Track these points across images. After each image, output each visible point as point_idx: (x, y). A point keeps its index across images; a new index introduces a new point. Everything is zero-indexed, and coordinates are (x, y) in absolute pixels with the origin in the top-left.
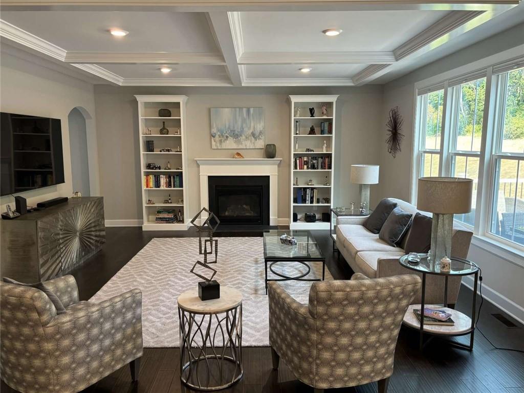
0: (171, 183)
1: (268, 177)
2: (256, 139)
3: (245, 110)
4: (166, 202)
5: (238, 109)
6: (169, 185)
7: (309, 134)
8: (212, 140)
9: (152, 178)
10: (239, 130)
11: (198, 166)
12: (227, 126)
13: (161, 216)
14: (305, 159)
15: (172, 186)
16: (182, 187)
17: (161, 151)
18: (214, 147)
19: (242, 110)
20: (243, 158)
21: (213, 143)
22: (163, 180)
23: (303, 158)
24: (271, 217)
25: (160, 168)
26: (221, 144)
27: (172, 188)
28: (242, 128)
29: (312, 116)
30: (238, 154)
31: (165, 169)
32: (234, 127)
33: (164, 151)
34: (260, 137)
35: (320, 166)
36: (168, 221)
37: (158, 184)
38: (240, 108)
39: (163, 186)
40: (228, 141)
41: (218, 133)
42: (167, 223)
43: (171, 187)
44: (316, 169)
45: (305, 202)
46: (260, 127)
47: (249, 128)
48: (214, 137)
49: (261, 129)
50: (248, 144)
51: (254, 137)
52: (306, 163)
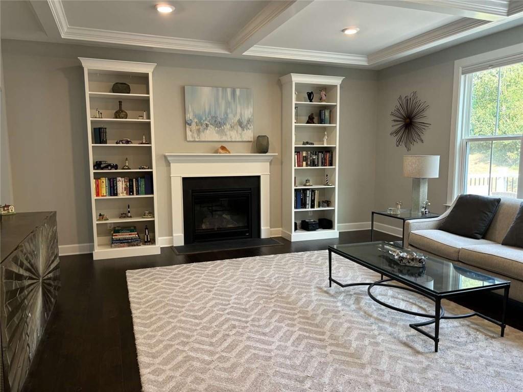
0: (133, 189)
1: (259, 177)
2: (243, 128)
3: (229, 91)
4: (123, 215)
5: (220, 89)
6: (130, 191)
7: (307, 123)
8: (187, 129)
9: (104, 182)
10: (223, 117)
11: (168, 164)
12: (207, 110)
13: (120, 236)
14: (304, 154)
15: (135, 192)
16: (152, 193)
17: (117, 143)
18: (189, 138)
19: (226, 90)
20: (229, 153)
21: (189, 133)
22: (121, 185)
23: (301, 152)
24: (262, 228)
25: (116, 167)
26: (198, 135)
27: (135, 196)
28: (226, 113)
29: (311, 101)
30: (223, 148)
31: (123, 169)
32: (215, 113)
33: (123, 143)
34: (249, 126)
35: (320, 163)
36: (130, 243)
37: (113, 191)
38: (223, 88)
39: (122, 193)
40: (208, 131)
41: (196, 120)
42: (129, 246)
43: (133, 194)
44: (316, 166)
45: (305, 207)
46: (248, 113)
47: (235, 116)
48: (190, 125)
49: (250, 116)
50: (233, 135)
51: (240, 126)
52: (305, 159)
